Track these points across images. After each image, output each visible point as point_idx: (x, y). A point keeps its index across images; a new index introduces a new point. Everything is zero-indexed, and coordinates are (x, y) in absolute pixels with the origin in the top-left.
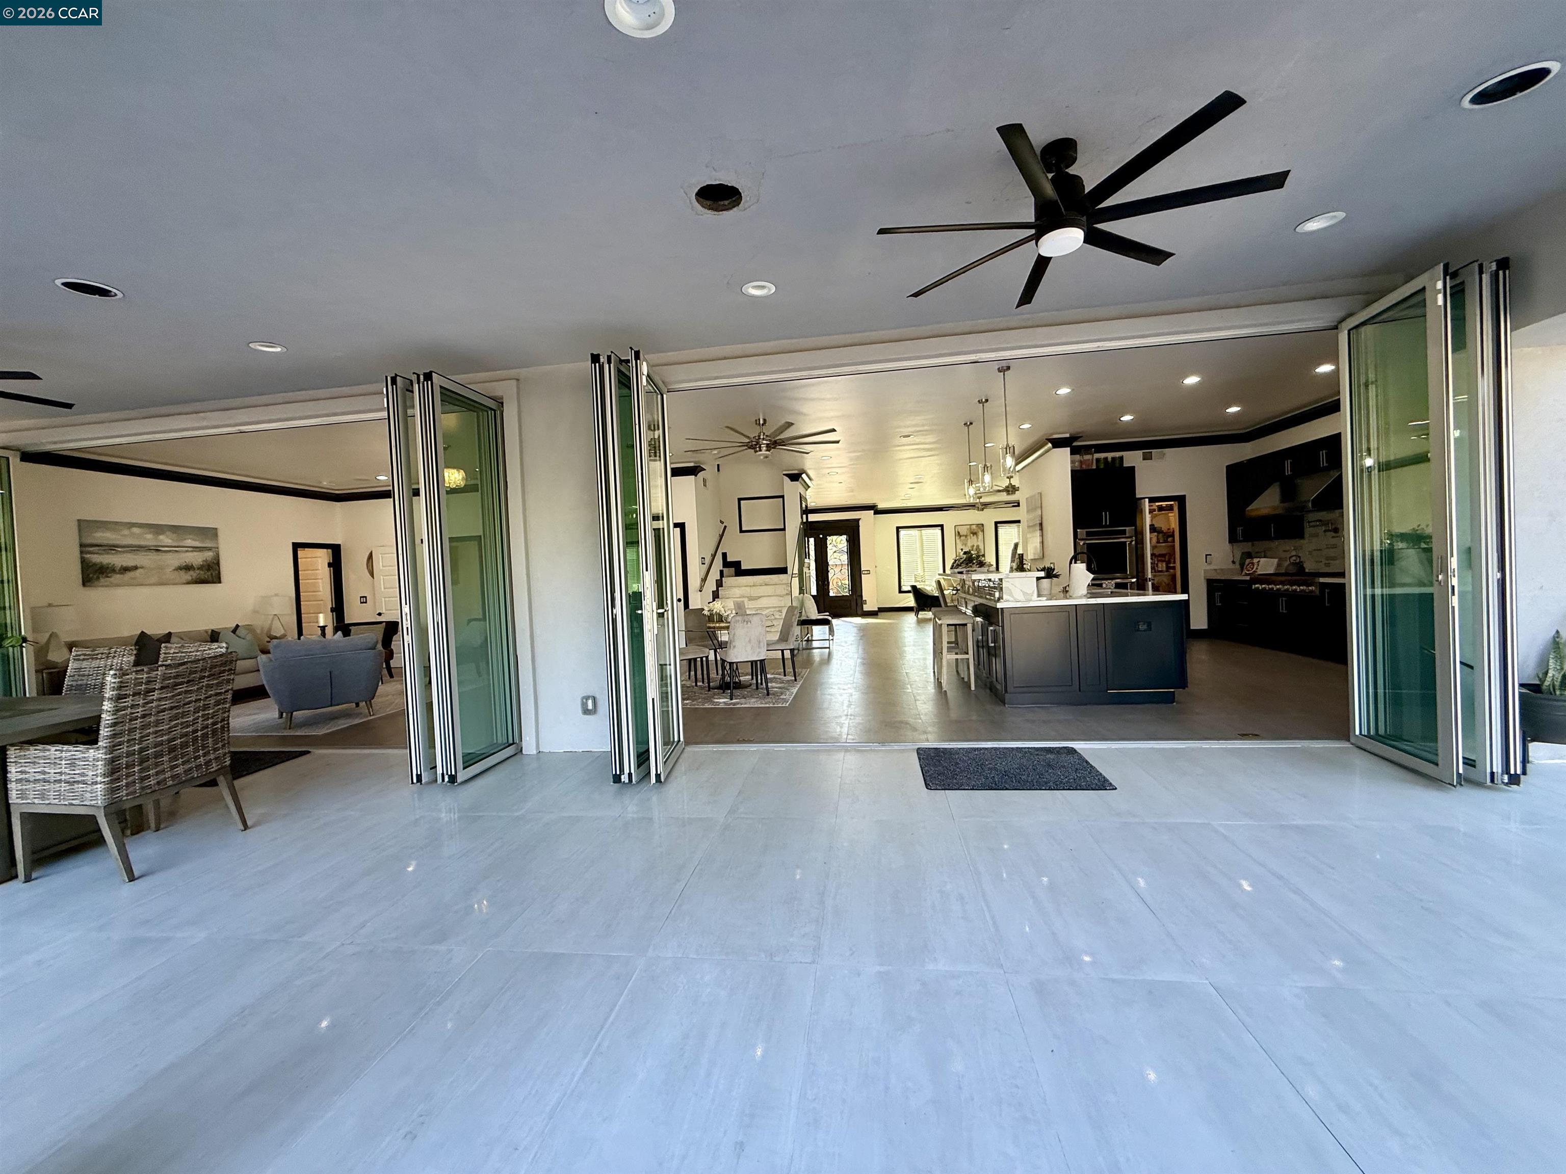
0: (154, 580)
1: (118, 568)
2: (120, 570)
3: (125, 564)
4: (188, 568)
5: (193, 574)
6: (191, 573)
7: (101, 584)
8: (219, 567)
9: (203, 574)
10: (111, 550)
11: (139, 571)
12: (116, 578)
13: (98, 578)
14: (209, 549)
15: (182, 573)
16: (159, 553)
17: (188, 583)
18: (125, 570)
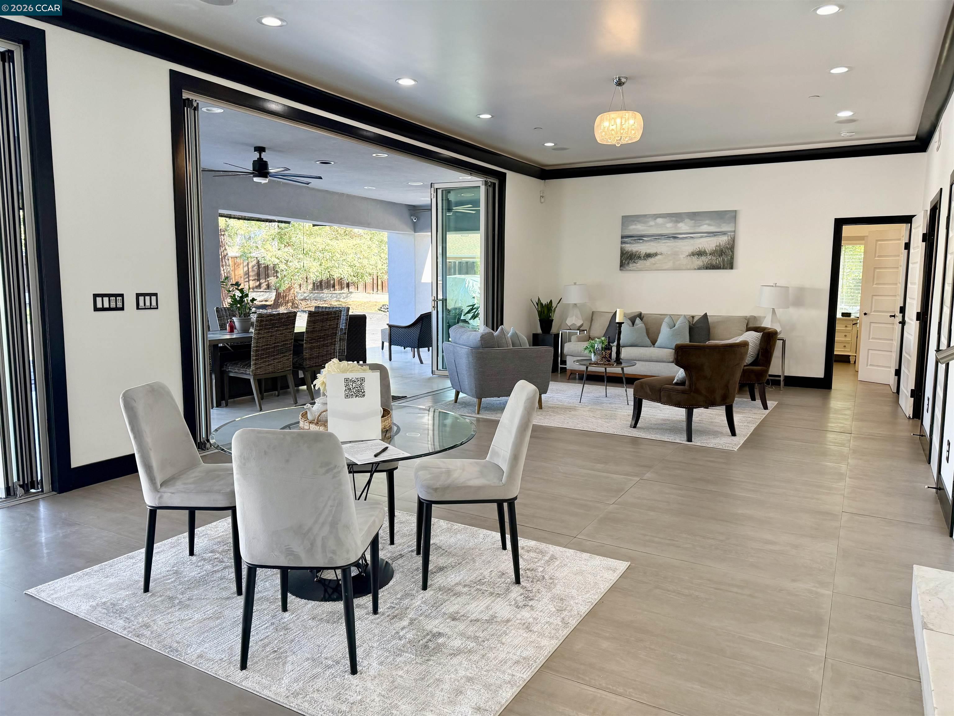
0: (670, 265)
1: (643, 255)
2: (644, 257)
3: (649, 251)
4: (700, 253)
5: (704, 260)
6: (703, 258)
7: (630, 269)
8: (733, 252)
9: (716, 260)
10: (639, 239)
11: (659, 257)
12: (640, 264)
13: (628, 263)
14: (724, 233)
15: (695, 258)
16: (676, 240)
17: (699, 269)
18: (648, 256)
